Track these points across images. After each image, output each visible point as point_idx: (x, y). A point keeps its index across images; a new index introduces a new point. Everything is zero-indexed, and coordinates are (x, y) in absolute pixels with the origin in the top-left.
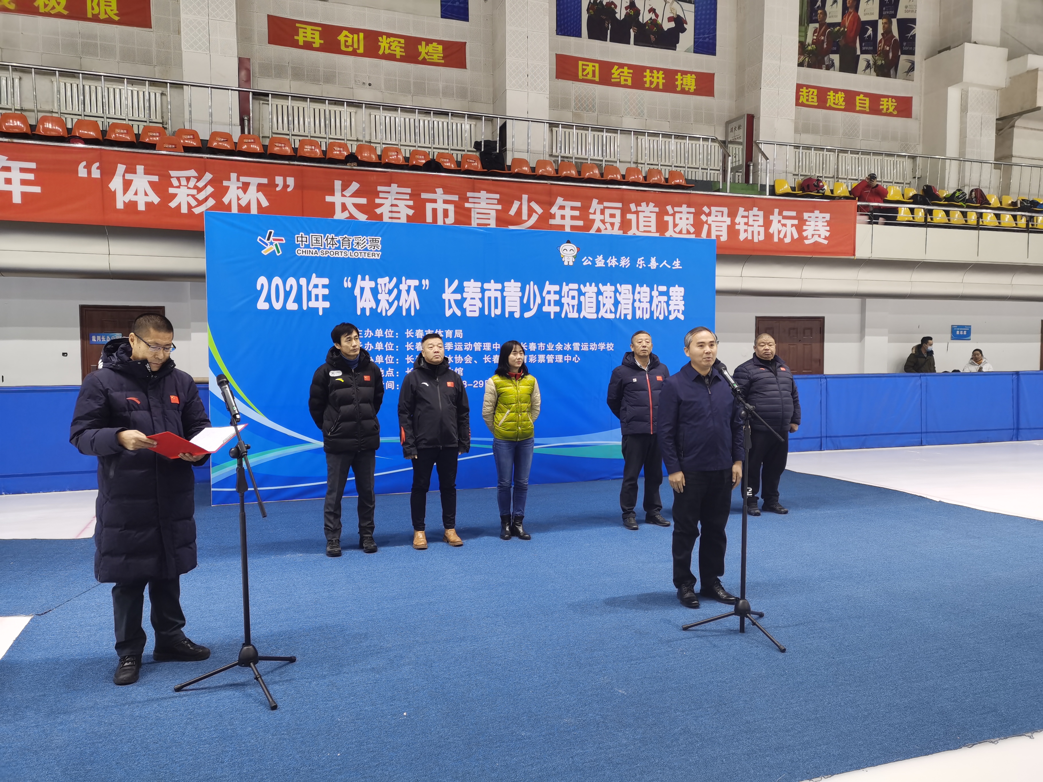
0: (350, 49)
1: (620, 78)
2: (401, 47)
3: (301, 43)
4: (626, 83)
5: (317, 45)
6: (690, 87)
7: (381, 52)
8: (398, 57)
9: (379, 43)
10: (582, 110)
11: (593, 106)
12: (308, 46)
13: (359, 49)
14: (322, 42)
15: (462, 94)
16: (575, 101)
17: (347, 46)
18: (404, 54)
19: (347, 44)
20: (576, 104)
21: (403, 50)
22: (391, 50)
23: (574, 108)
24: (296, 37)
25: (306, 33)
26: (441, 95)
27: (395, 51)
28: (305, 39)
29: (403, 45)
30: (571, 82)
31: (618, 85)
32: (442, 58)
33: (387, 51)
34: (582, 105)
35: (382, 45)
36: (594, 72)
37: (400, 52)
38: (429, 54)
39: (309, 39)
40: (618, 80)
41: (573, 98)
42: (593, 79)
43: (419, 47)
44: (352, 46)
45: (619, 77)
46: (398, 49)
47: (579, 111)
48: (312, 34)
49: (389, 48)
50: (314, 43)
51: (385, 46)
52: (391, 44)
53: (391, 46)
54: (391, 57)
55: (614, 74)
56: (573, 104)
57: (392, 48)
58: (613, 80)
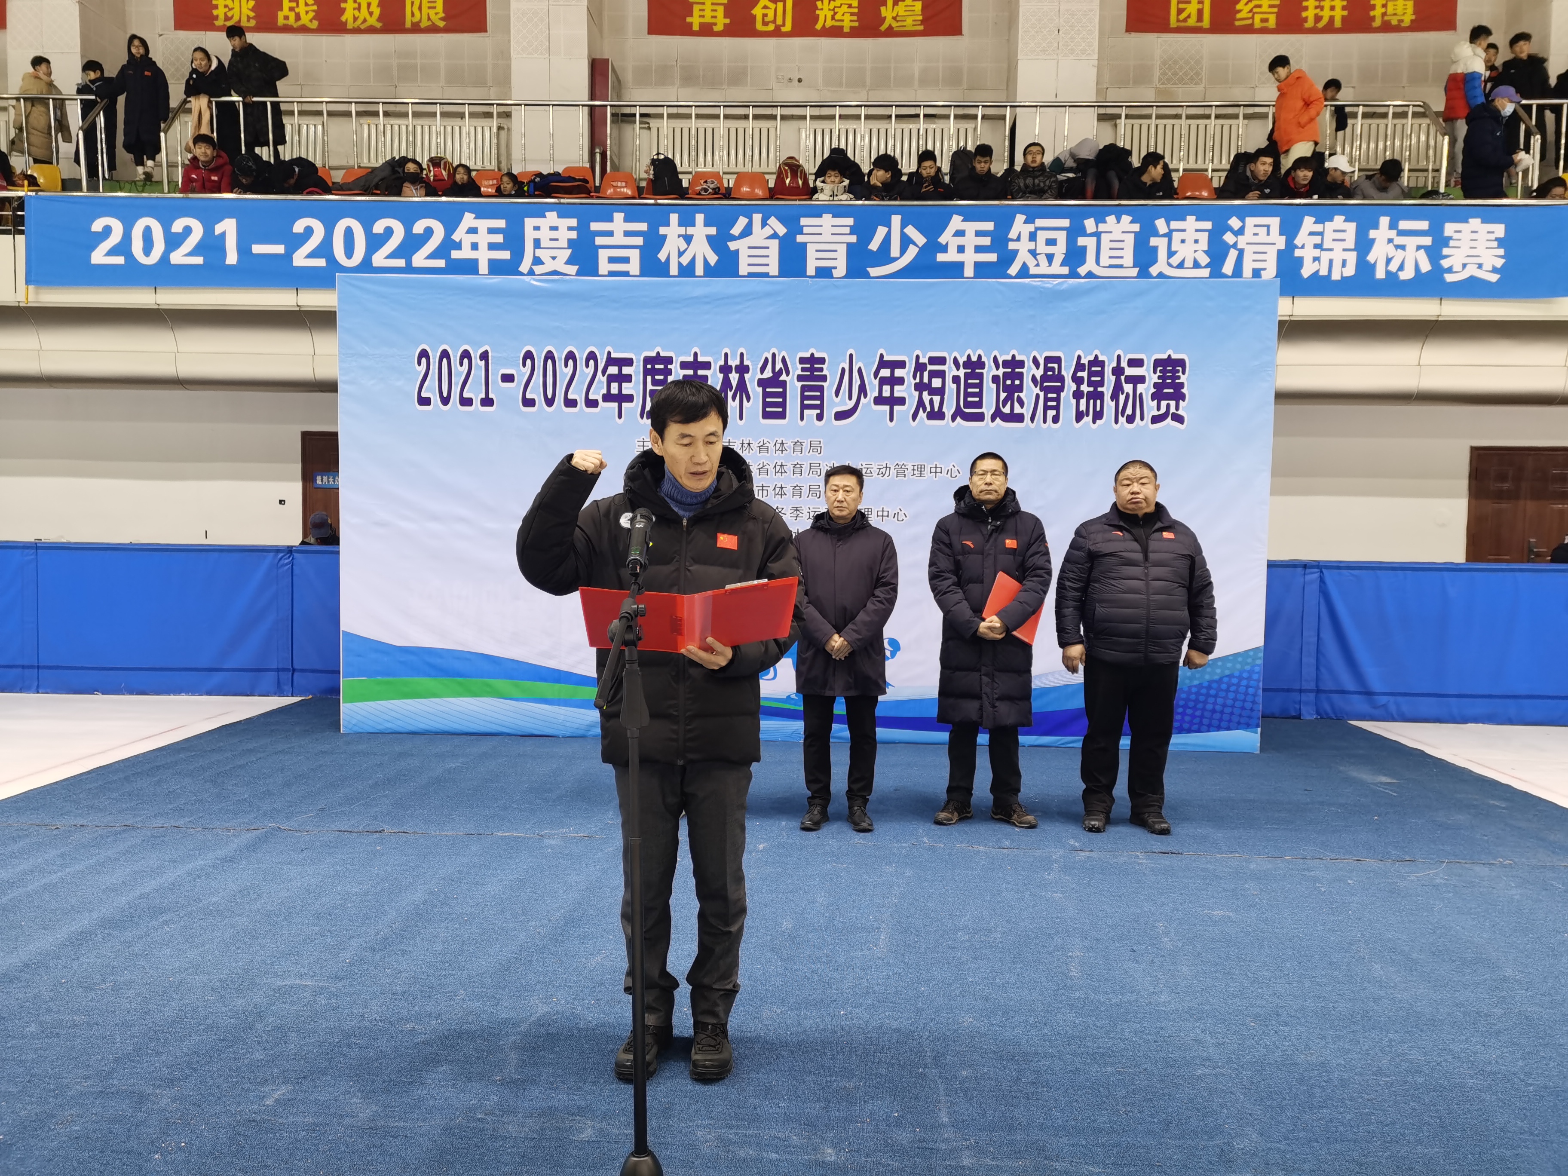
0: (771, 27)
1: (1253, 18)
2: (852, 14)
3: (696, 27)
4: (1265, 24)
5: (719, 28)
6: (1402, 18)
7: (819, 26)
8: (847, 30)
9: (818, 12)
10: (1175, 84)
11: (1198, 74)
12: (707, 30)
13: (784, 25)
14: (728, 21)
15: (954, 78)
16: (1161, 69)
17: (765, 23)
18: (856, 24)
19: (766, 19)
20: (1164, 73)
21: (855, 18)
22: (836, 21)
23: (1159, 82)
24: (689, 20)
25: (703, 10)
26: (916, 83)
27: (843, 21)
28: (702, 20)
29: (856, 10)
30: (1156, 35)
31: (1249, 29)
32: (919, 23)
33: (829, 23)
34: (1175, 74)
35: (821, 14)
36: (1200, 12)
37: (851, 21)
38: (898, 19)
39: (708, 19)
40: (1250, 22)
41: (1159, 62)
42: (1199, 24)
43: (883, 9)
44: (774, 21)
45: (1250, 15)
46: (848, 17)
47: (1169, 86)
48: (712, 10)
49: (833, 18)
50: (715, 24)
51: (826, 16)
52: (836, 10)
53: (835, 13)
54: (835, 32)
55: (1240, 11)
56: (1158, 74)
57: (837, 17)
58: (1237, 23)
